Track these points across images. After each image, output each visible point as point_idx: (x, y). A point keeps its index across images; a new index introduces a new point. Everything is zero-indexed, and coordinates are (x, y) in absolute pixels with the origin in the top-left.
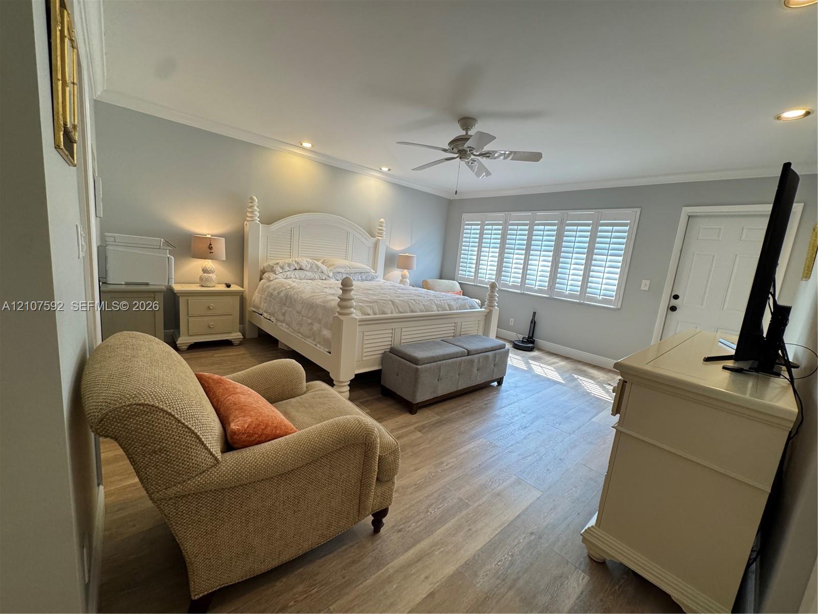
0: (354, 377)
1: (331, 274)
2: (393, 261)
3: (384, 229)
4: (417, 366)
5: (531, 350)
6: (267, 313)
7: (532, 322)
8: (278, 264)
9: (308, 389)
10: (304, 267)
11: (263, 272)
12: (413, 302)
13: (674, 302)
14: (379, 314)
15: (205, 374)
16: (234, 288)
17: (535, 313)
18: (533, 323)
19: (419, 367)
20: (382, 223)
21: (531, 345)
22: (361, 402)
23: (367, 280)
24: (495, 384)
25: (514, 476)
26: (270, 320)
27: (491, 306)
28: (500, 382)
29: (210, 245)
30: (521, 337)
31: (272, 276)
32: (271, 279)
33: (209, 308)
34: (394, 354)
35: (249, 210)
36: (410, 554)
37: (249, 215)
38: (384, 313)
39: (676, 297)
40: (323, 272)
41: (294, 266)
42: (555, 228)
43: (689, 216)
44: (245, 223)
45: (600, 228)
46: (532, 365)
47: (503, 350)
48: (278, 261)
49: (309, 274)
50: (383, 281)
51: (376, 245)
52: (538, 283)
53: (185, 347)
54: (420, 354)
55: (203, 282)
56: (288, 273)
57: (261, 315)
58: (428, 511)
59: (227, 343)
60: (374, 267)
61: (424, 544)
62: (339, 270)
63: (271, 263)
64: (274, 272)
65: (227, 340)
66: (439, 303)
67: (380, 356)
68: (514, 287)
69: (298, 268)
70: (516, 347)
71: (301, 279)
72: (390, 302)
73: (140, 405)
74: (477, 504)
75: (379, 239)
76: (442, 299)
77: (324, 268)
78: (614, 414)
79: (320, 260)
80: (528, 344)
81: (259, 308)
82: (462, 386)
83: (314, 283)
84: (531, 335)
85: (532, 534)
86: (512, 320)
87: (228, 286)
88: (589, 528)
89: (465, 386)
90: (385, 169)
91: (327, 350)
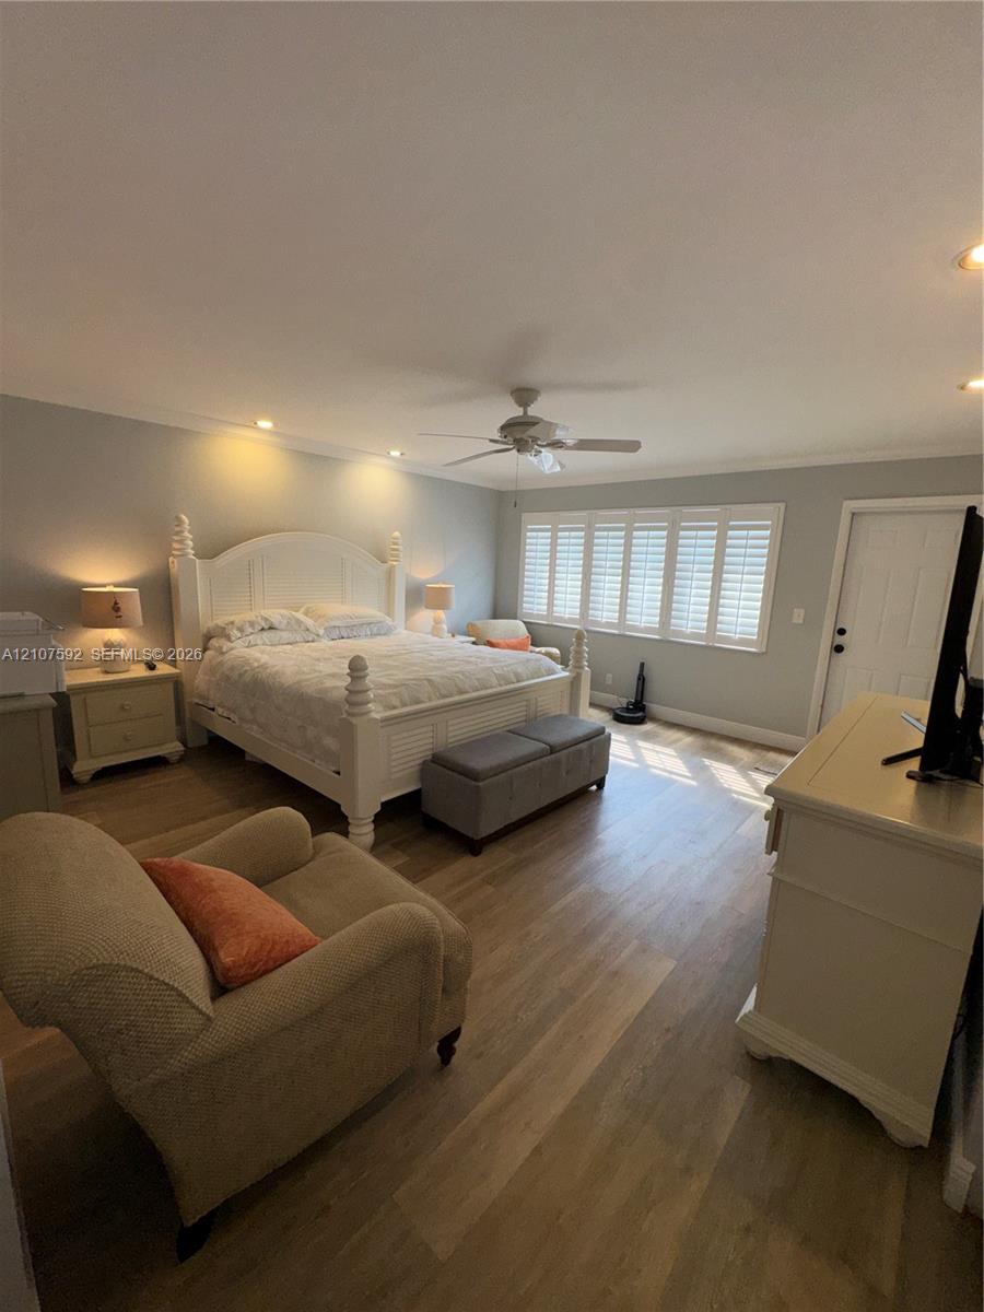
0: (379, 809)
1: (321, 632)
2: (418, 596)
3: (401, 548)
4: (477, 784)
5: (640, 721)
6: (223, 707)
7: (639, 679)
8: (232, 623)
9: (317, 850)
10: (276, 625)
11: (208, 637)
12: (461, 676)
13: (840, 640)
14: (411, 705)
15: (155, 860)
16: (163, 669)
17: (642, 665)
18: (642, 679)
19: (481, 784)
20: (397, 538)
21: (640, 714)
22: (392, 845)
23: (380, 635)
24: (594, 787)
25: (636, 941)
26: (229, 719)
27: (579, 666)
28: (601, 784)
29: (116, 603)
30: (624, 702)
31: (226, 645)
32: (224, 650)
33: (122, 708)
34: (439, 765)
35: (176, 538)
36: (500, 1089)
37: (175, 545)
38: (418, 702)
39: (842, 632)
40: (308, 630)
41: (260, 625)
42: (665, 533)
43: (853, 514)
44: (171, 559)
45: (730, 533)
46: (643, 751)
47: (602, 736)
48: (232, 619)
49: (285, 635)
50: (406, 632)
51: (390, 575)
52: (644, 618)
53: (87, 778)
54: (479, 763)
55: (107, 665)
56: (251, 637)
57: (213, 709)
58: (517, 1017)
59: (158, 762)
60: (390, 613)
61: (517, 1073)
62: (333, 623)
63: (220, 621)
64: (229, 638)
65: (159, 756)
66: (500, 672)
67: (417, 768)
68: (609, 625)
69: (266, 627)
70: (619, 719)
71: (275, 645)
72: (426, 682)
73: (91, 968)
74: (585, 995)
75: (394, 566)
76: (503, 664)
77: (309, 622)
78: (769, 852)
79: (301, 607)
80: (634, 713)
81: (208, 699)
82: (545, 801)
83: (296, 649)
84: (639, 699)
85: (668, 1030)
86: (610, 675)
87: (151, 667)
88: (745, 1015)
89: (549, 801)
90: (395, 453)
91: (334, 769)
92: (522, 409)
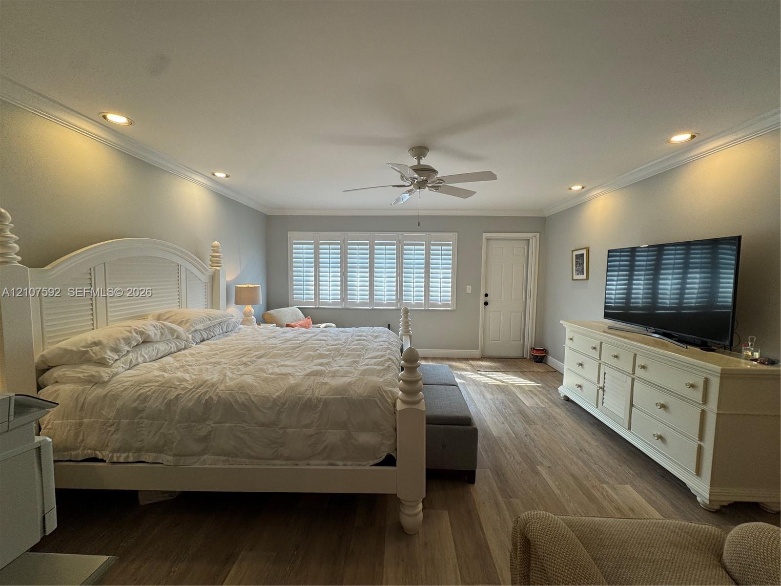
3: (221, 255)
10: (151, 337)
13: (486, 299)
17: (389, 325)
20: (217, 247)
23: (228, 331)
26: (141, 462)
32: (92, 378)
39: (486, 295)
40: (179, 338)
41: (135, 340)
42: (395, 247)
43: (487, 239)
45: (431, 247)
49: (162, 347)
51: (213, 279)
52: (386, 298)
56: (130, 356)
64: (105, 363)
69: (141, 341)
71: (153, 360)
77: (181, 329)
90: (221, 175)
92: (416, 160)
